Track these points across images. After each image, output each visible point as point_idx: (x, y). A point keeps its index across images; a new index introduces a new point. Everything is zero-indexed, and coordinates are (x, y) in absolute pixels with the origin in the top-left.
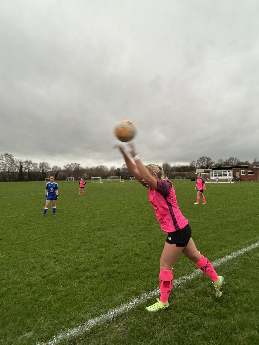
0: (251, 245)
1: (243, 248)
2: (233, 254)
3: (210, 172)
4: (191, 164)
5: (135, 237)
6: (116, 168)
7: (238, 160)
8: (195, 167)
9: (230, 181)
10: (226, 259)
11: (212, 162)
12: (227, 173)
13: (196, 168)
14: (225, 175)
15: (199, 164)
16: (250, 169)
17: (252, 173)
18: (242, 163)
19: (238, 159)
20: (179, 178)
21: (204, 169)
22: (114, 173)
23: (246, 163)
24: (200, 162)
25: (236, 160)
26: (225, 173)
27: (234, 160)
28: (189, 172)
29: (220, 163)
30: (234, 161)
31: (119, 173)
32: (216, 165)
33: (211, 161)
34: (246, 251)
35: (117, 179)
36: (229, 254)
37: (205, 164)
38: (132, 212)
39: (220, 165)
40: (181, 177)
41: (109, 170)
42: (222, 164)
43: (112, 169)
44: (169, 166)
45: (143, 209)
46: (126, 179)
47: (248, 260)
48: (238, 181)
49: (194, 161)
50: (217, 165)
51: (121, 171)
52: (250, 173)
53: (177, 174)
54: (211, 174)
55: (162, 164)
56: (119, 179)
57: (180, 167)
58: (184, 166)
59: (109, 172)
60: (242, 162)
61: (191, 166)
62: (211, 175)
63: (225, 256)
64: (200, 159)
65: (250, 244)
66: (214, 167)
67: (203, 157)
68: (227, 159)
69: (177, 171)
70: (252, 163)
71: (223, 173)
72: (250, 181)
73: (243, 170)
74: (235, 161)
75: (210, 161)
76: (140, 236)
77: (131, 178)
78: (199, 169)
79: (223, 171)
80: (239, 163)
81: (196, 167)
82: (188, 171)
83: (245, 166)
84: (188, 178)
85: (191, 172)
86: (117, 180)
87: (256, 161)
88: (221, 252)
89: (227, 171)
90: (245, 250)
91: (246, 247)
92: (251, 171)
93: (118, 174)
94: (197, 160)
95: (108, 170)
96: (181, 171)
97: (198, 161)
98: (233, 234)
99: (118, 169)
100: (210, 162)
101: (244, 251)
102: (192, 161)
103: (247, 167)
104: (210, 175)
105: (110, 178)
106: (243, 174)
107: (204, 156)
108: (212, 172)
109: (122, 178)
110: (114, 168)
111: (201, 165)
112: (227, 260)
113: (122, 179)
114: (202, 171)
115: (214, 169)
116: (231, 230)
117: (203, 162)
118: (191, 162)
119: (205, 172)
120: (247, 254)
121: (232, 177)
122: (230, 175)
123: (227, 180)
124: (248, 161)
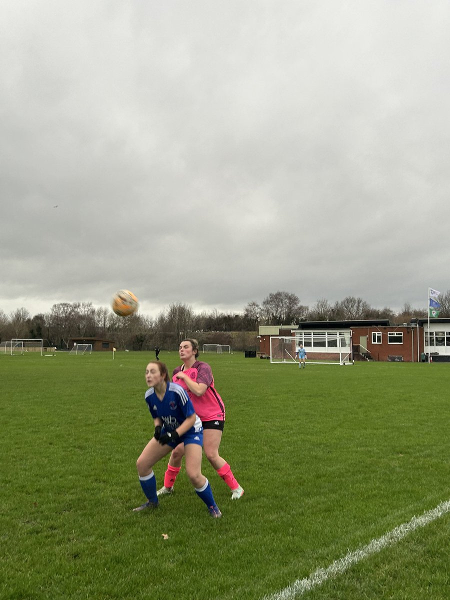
0: (367, 543)
1: (346, 553)
2: (316, 574)
3: (293, 335)
4: (247, 310)
5: (37, 533)
6: (32, 315)
7: (365, 305)
8: (256, 320)
9: (342, 360)
10: (292, 592)
11: (301, 308)
12: (338, 338)
13: (260, 323)
14: (333, 344)
15: (268, 311)
16: (392, 329)
17: (398, 339)
18: (375, 314)
19: (365, 302)
20: (215, 349)
21: (280, 327)
22: (26, 330)
23: (386, 314)
24: (269, 306)
25: (361, 305)
26: (332, 338)
27: (356, 305)
28: (241, 333)
29: (321, 310)
30: (355, 308)
31: (39, 329)
32: (311, 316)
33: (299, 305)
34: (353, 562)
35: (32, 346)
36: (306, 575)
37: (282, 313)
38: (52, 450)
39: (321, 317)
40: (219, 345)
41: (10, 319)
42: (325, 313)
43: (18, 317)
44: (189, 314)
45: (87, 440)
46: (61, 347)
47: (355, 590)
48: (364, 359)
49: (254, 304)
50: (314, 316)
51: (46, 325)
52: (393, 339)
53: (209, 336)
54: (297, 338)
55: (169, 310)
56: (37, 349)
57: (218, 318)
58: (228, 316)
59: (10, 324)
60: (375, 311)
61: (246, 316)
62: (297, 343)
63: (293, 581)
64: (270, 299)
65: (366, 540)
66: (305, 320)
67: (279, 294)
68: (340, 302)
69: (210, 329)
70: (400, 315)
71: (327, 338)
72: (393, 360)
73: (376, 333)
74: (358, 306)
75: (296, 304)
76: (52, 528)
77: (75, 344)
78: (268, 324)
79: (326, 331)
80: (369, 314)
81: (259, 320)
82: (240, 330)
83: (382, 321)
84: (236, 349)
85: (246, 333)
86: (31, 349)
87: (409, 308)
88: (285, 570)
89: (338, 332)
90: (350, 559)
91: (353, 551)
92: (395, 335)
93: (36, 333)
94: (263, 300)
95: (5, 319)
96: (221, 330)
97: (264, 303)
98: (328, 510)
99: (39, 318)
100: (296, 307)
101: (346, 562)
102: (251, 302)
103: (385, 324)
104: (294, 341)
105: (9, 345)
106: (376, 343)
107: (281, 291)
108: (300, 336)
109: (47, 345)
110: (25, 313)
111: (273, 314)
112: (297, 595)
113: (48, 349)
114: (274, 330)
115: (304, 326)
116: (323, 499)
117: (278, 306)
118: (246, 305)
119: (283, 333)
120: (353, 571)
121: (348, 350)
122: (343, 344)
123: (336, 357)
124: (391, 309)
